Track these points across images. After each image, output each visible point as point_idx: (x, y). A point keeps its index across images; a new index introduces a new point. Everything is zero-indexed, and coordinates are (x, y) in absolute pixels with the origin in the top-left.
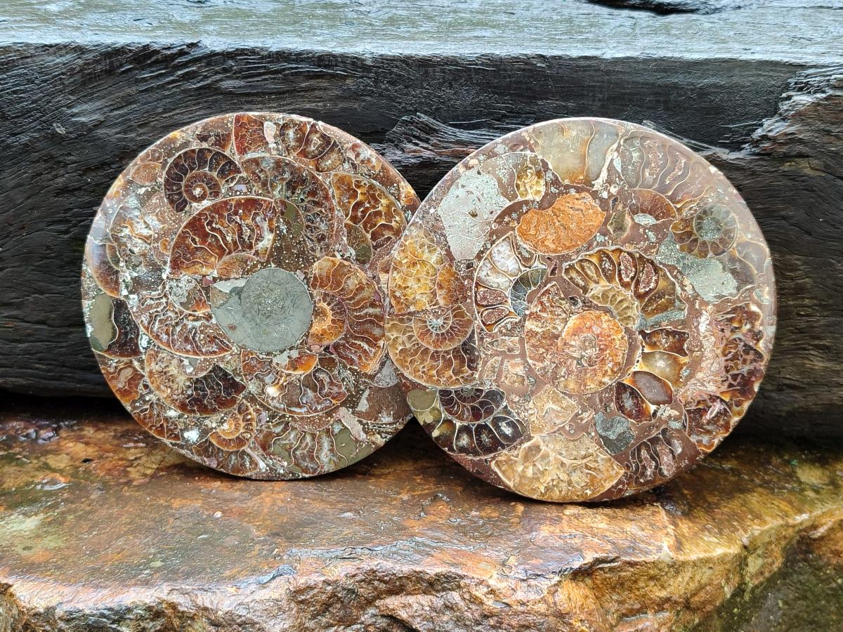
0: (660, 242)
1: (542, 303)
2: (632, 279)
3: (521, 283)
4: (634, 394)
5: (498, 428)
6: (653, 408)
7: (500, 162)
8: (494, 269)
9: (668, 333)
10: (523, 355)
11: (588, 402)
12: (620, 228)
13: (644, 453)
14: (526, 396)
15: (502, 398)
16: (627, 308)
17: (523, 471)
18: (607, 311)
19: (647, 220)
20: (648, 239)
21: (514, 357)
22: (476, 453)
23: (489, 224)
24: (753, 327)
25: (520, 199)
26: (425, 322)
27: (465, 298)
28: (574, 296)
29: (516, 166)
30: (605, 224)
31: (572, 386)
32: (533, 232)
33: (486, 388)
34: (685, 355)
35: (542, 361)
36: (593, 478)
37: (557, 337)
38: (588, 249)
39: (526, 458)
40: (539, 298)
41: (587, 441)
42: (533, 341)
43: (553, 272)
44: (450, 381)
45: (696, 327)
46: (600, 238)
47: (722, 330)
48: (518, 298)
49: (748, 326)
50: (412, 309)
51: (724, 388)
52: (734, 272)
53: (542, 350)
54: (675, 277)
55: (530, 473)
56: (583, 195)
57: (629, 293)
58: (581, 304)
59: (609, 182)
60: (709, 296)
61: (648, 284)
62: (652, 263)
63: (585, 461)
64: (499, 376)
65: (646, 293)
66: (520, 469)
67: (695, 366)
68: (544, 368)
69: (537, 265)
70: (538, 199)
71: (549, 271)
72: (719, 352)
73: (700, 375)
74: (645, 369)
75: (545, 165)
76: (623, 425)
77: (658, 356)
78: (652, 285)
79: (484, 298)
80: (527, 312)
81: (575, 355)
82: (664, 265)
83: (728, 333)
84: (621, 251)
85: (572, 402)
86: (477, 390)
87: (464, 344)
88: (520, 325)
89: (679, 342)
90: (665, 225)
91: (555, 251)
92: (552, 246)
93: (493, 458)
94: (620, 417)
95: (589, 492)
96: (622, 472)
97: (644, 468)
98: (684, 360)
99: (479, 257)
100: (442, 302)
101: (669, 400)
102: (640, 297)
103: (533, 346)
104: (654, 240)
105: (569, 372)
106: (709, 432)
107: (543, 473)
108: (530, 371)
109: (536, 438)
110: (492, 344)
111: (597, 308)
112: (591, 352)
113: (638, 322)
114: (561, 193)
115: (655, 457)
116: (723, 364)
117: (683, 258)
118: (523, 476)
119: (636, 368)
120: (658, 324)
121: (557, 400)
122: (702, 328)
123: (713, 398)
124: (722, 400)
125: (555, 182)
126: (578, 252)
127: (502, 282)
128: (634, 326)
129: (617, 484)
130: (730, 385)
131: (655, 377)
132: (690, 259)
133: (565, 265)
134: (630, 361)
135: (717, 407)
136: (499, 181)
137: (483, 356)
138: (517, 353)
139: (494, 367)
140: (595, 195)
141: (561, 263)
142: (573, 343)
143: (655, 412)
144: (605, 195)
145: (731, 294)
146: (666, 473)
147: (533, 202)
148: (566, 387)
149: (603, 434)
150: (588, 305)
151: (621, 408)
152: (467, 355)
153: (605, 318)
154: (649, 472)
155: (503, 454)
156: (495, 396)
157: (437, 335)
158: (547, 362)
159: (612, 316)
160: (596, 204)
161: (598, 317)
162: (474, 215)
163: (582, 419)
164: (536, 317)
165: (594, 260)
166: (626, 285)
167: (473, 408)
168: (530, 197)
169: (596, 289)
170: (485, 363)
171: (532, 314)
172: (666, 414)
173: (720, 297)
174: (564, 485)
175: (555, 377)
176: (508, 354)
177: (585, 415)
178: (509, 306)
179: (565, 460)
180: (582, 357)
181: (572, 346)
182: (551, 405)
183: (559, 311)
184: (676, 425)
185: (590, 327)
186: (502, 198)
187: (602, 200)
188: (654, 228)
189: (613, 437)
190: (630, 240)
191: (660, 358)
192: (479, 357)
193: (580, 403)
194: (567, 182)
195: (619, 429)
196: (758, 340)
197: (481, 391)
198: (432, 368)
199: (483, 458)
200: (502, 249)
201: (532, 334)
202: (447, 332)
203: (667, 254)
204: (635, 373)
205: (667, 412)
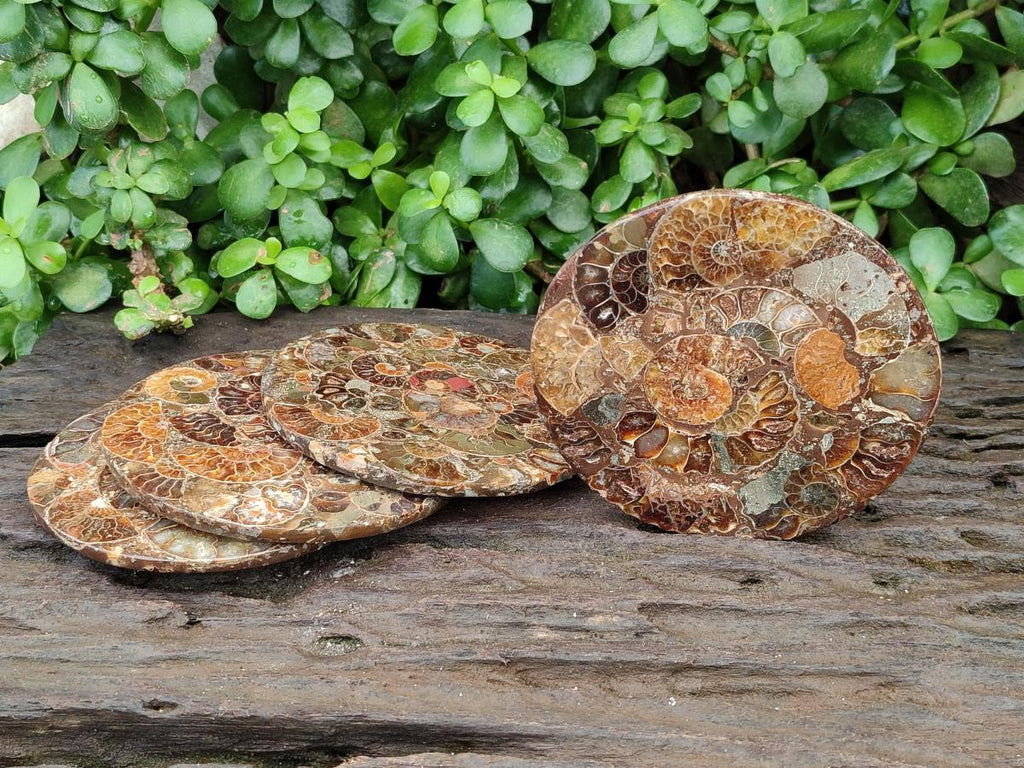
0: (803, 454)
1: (742, 351)
2: (765, 430)
3: (765, 334)
4: (644, 427)
5: (606, 306)
6: (632, 442)
7: (901, 314)
8: (781, 305)
9: (707, 459)
10: (685, 332)
11: (635, 389)
12: (818, 421)
13: (585, 433)
14: (642, 334)
15: (638, 311)
16: (734, 425)
17: (561, 328)
18: (731, 408)
19: (826, 444)
20: (806, 445)
21: (684, 324)
22: (577, 284)
23: (832, 302)
24: (713, 524)
25: (858, 332)
26: (724, 238)
27: (750, 278)
28: (749, 379)
29: (895, 329)
30: (825, 409)
31: (653, 375)
32: (820, 344)
33: (649, 297)
34: (685, 470)
35: (678, 349)
36: (557, 389)
37: (705, 363)
38: (798, 393)
39: (574, 331)
40: (747, 349)
41: (596, 386)
42: (701, 342)
43: (774, 362)
44: (658, 261)
45: (713, 481)
46: (809, 404)
47: (710, 501)
48: (749, 329)
49: (714, 521)
50: (739, 225)
51: (652, 499)
52: (768, 512)
53: (690, 349)
54: (765, 466)
55: (560, 334)
56: (858, 391)
57: (749, 427)
58: (739, 385)
59: (870, 413)
60: (745, 492)
61: (760, 444)
62: (781, 447)
63: (575, 384)
64: (663, 309)
65: (749, 441)
66: (563, 325)
67: (674, 477)
68: (671, 351)
69: (782, 349)
70: (857, 350)
71: (776, 358)
72: (688, 497)
73: (665, 481)
74: (670, 437)
75: (893, 356)
76: (613, 418)
77: (684, 448)
78: (758, 447)
79: (749, 297)
80: (733, 338)
81: (685, 379)
82: (778, 457)
83: (707, 505)
84: (795, 421)
85: (636, 375)
86: (647, 289)
87: (698, 277)
88: (719, 330)
89: (699, 467)
90: (819, 458)
91: (798, 364)
92: (804, 362)
93: (574, 301)
94: (620, 415)
95: (543, 385)
96: (565, 414)
97: (570, 432)
98: (680, 468)
99: (796, 292)
100: (745, 255)
101: (639, 455)
102: (746, 436)
103: (695, 342)
104: (805, 449)
105: (667, 373)
106: (608, 485)
107: (560, 345)
108: (667, 338)
109: (597, 341)
110: (698, 303)
111: (735, 400)
112: (688, 394)
113: (720, 433)
114: (861, 370)
115: (581, 442)
116: (676, 500)
117: (785, 473)
118: (555, 327)
119: (671, 429)
120: (718, 450)
121: (637, 360)
122: (713, 486)
123: (642, 491)
124: (640, 498)
125: (874, 365)
126: (795, 384)
127: (765, 314)
128: (714, 431)
129: (553, 409)
130: (655, 505)
131: (662, 445)
132: (784, 479)
133: (782, 373)
134: (677, 425)
135: (634, 494)
136: (880, 313)
137: (685, 295)
138: (688, 326)
139: (672, 304)
140: (856, 400)
141: (786, 370)
142: (698, 378)
143: (628, 444)
144: (856, 409)
145: (746, 509)
146: (567, 449)
147: (854, 345)
148: (651, 370)
149: (603, 400)
150: (738, 392)
151: (631, 416)
152: (686, 279)
153: (725, 407)
154: (566, 436)
155: (578, 311)
156: (640, 305)
157: (709, 250)
158: (677, 353)
159: (726, 412)
160: (847, 401)
161: (724, 400)
162: (843, 288)
163: (618, 383)
164: (727, 346)
165: (787, 398)
166: (758, 424)
167: (628, 283)
168: (859, 341)
169: (754, 400)
170: (677, 296)
171: (730, 341)
172: (625, 453)
173: (744, 501)
174: (549, 363)
175: (661, 360)
176: (686, 318)
177: (623, 386)
178: (739, 320)
179: (574, 366)
180: (684, 385)
181: (695, 377)
182: (631, 355)
183: (733, 366)
184: (614, 460)
185: (714, 393)
186: (860, 315)
187: (852, 406)
188: (818, 451)
189: (600, 408)
190: (805, 429)
191: (682, 451)
192: (684, 291)
193: (634, 381)
194: (872, 376)
195: (608, 414)
196: (700, 528)
197: (646, 291)
198: (671, 243)
199: (574, 292)
200: (803, 314)
201: (709, 342)
202: (712, 260)
203: (790, 459)
204: (667, 429)
205: (628, 454)
